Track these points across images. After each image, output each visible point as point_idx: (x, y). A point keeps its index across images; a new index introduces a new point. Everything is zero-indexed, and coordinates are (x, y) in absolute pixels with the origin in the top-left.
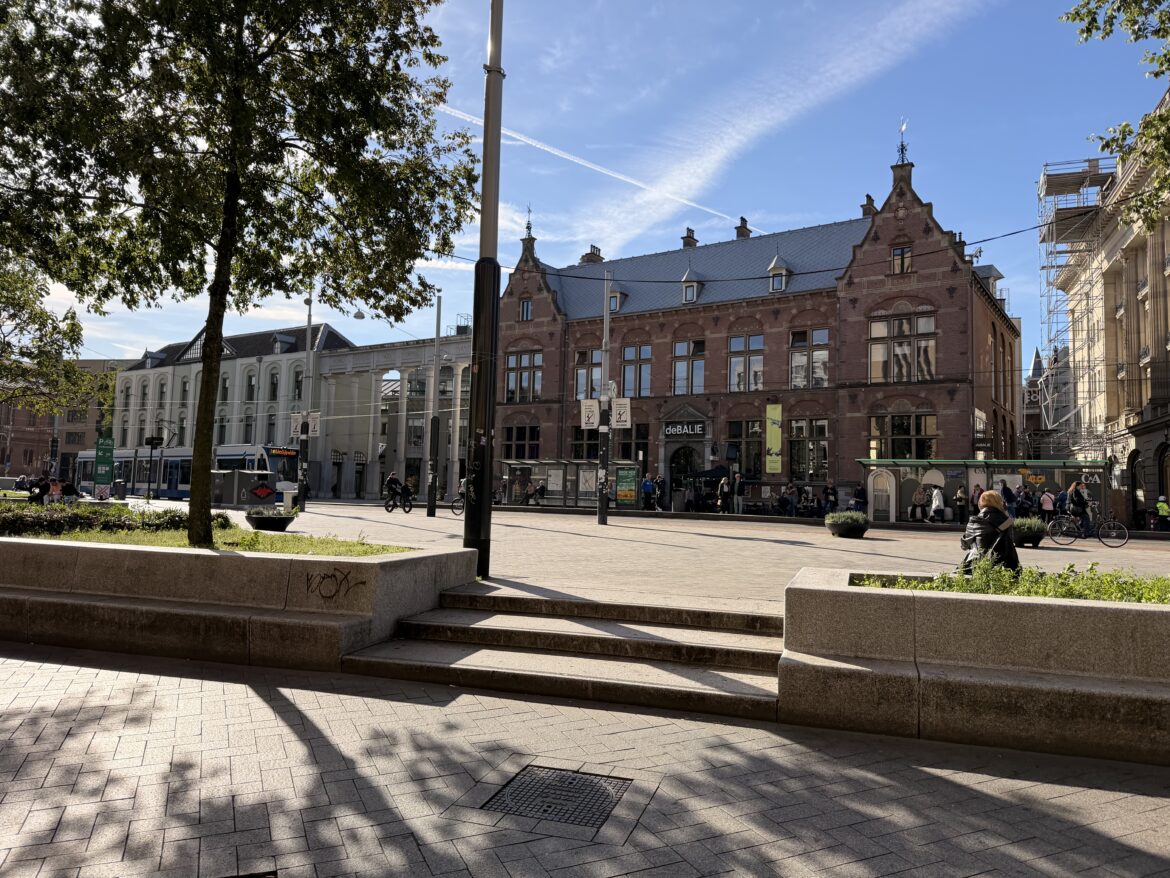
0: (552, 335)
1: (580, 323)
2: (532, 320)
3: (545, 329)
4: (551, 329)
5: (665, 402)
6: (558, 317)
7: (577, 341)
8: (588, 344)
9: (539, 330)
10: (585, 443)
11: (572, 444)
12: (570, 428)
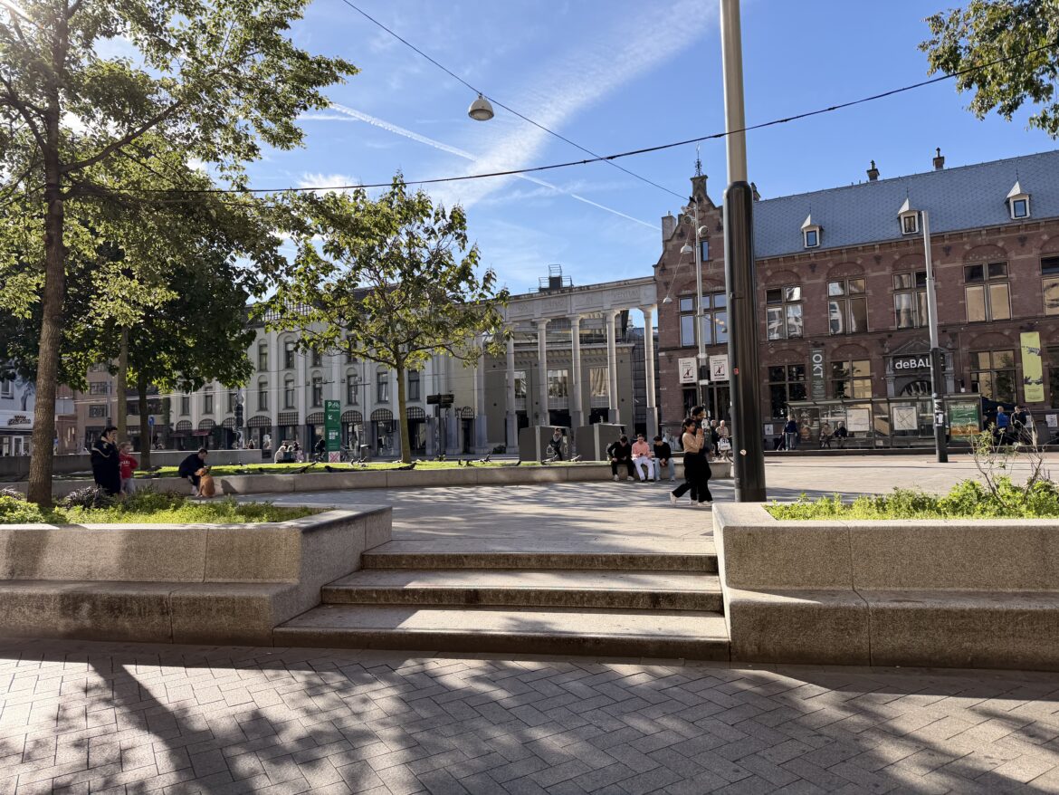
1: (775, 260)
2: (709, 261)
5: (890, 336)
7: (767, 279)
8: (782, 282)
10: (787, 383)
11: (770, 386)
12: (767, 369)
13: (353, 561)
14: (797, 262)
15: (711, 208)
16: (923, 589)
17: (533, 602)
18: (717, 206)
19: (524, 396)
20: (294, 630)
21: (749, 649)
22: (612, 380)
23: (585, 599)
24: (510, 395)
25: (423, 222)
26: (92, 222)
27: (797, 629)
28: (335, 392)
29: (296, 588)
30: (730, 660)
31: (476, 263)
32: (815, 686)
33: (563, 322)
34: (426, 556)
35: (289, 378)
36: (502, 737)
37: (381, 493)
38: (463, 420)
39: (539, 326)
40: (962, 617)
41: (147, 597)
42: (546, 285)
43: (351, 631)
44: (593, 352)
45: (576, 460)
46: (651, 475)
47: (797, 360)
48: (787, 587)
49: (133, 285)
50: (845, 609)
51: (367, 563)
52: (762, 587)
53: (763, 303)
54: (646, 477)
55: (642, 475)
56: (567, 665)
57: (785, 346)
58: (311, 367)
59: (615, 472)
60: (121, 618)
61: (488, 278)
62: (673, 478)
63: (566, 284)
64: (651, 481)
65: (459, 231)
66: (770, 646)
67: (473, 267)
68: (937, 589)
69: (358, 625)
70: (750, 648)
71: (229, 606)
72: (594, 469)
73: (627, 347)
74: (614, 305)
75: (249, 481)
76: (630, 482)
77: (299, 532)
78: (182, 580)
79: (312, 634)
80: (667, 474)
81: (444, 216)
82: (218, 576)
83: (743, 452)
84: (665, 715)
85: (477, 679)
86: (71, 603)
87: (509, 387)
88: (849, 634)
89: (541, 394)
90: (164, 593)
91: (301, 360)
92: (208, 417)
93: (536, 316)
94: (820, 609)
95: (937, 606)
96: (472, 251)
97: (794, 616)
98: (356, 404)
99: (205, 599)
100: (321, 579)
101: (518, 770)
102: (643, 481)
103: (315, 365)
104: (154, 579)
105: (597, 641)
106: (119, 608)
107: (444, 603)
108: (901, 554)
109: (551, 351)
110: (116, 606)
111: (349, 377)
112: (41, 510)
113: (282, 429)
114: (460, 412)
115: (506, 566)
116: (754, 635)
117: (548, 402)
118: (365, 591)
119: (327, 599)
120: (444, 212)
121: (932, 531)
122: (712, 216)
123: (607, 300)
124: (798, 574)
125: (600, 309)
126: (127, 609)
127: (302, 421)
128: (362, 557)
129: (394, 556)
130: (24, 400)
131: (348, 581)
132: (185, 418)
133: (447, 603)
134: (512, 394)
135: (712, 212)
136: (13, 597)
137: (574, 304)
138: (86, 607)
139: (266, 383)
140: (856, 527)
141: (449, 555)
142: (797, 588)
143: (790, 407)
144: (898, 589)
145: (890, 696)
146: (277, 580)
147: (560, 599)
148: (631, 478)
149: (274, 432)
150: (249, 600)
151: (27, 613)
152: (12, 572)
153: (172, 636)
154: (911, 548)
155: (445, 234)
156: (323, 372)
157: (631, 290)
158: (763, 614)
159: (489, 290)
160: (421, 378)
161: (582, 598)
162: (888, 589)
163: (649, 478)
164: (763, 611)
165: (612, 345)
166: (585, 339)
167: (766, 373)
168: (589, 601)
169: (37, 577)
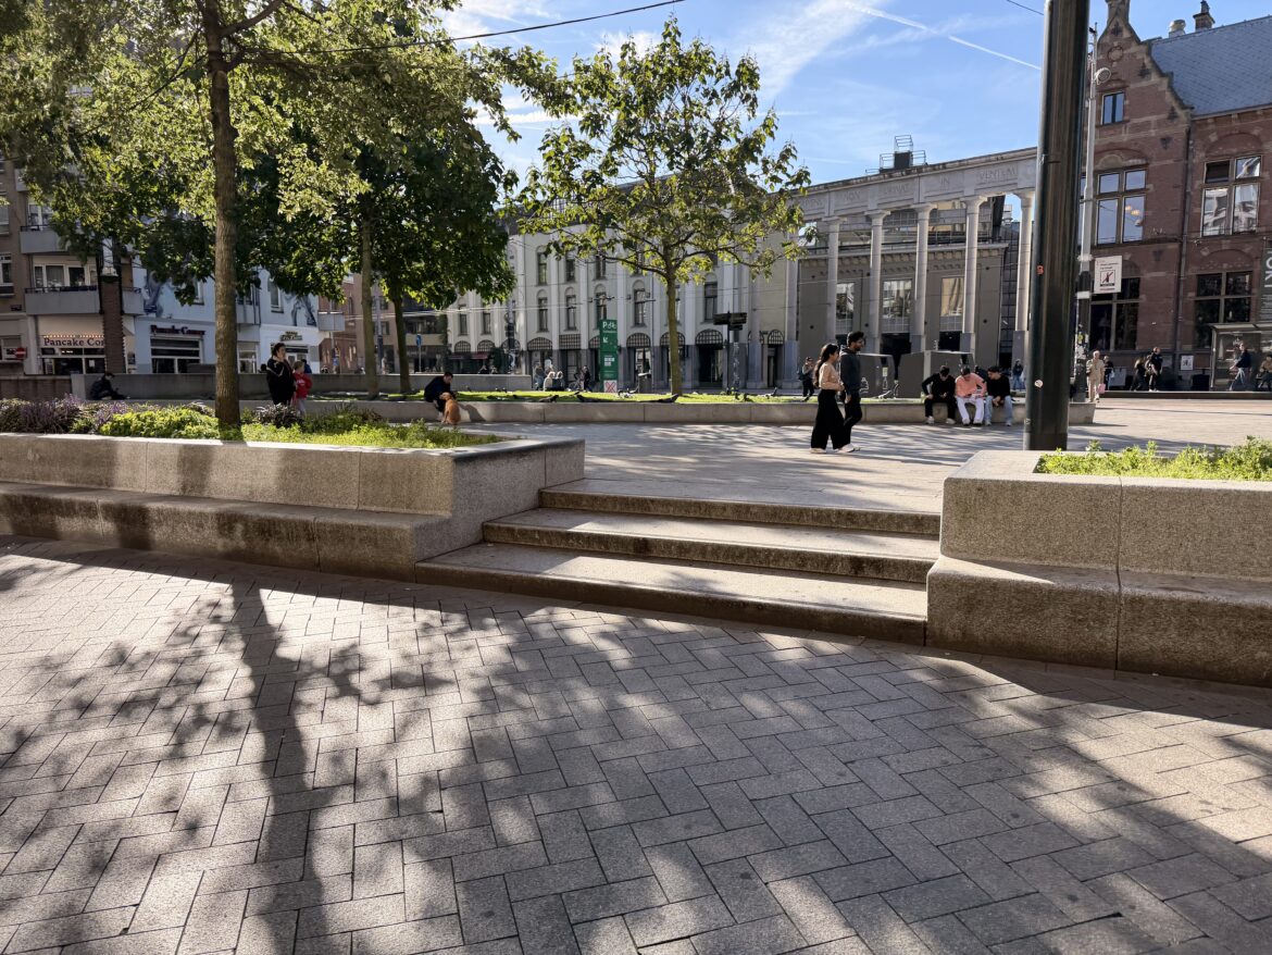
0: (1166, 140)
1: (1222, 118)
2: (1124, 122)
3: (1153, 133)
4: (1167, 132)
6: (1179, 112)
7: (1210, 148)
8: (1234, 150)
9: (1142, 134)
10: (1223, 297)
11: (1196, 301)
12: (1195, 279)
13: (527, 497)
14: (1261, 120)
15: (1134, 43)
16: (1221, 576)
17: (709, 558)
18: (1142, 39)
19: (851, 315)
20: (436, 566)
21: (951, 634)
22: (968, 294)
23: (771, 558)
24: (829, 315)
25: (704, 81)
26: (277, 98)
27: (1017, 613)
28: (620, 312)
29: (448, 522)
30: (925, 645)
31: (771, 134)
32: (1017, 687)
33: (906, 215)
34: (608, 497)
35: (570, 293)
36: (590, 700)
37: (633, 428)
38: (770, 346)
39: (874, 222)
40: (1261, 617)
41: (293, 521)
42: (889, 164)
43: (493, 572)
44: (949, 256)
45: (885, 397)
46: (978, 418)
47: (1240, 264)
48: (1023, 561)
49: (321, 171)
50: (1086, 593)
51: (545, 501)
52: (988, 558)
53: (1201, 182)
54: (972, 420)
55: (965, 417)
56: (718, 630)
57: (1226, 245)
58: (594, 280)
59: (929, 413)
60: (272, 541)
61: (786, 155)
62: (1009, 423)
63: (917, 162)
64: (978, 425)
65: (748, 91)
66: (978, 633)
67: (768, 139)
68: (1243, 578)
69: (505, 567)
70: (951, 632)
71: (371, 537)
72: (901, 409)
73: (998, 249)
74: (979, 190)
75: (497, 408)
76: (949, 426)
77: (450, 460)
78: (337, 506)
79: (454, 572)
80: (1001, 416)
81: (728, 73)
82: (372, 504)
83: (1039, 384)
84: (797, 698)
85: (605, 635)
86: (226, 522)
87: (829, 304)
88: (1088, 626)
89: (871, 312)
90: (309, 517)
91: (583, 272)
92: (486, 337)
93: (870, 208)
94: (1050, 591)
95: (1223, 600)
96: (767, 118)
97: (1013, 597)
98: (643, 325)
99: (347, 527)
100: (482, 515)
101: (584, 738)
102: (966, 426)
103: (599, 277)
104: (310, 503)
105: (759, 607)
106: (269, 531)
107: (611, 550)
108: (1195, 526)
109: (891, 255)
110: (266, 529)
111: (636, 292)
112: (221, 426)
113: (564, 353)
114: (766, 336)
115: (697, 515)
116: (957, 616)
117: (880, 322)
118: (526, 531)
119: (488, 535)
120: (727, 66)
121: (1249, 498)
122: (1133, 55)
123: (969, 182)
124: (1040, 545)
125: (960, 195)
126: (276, 532)
127: (584, 345)
128: (540, 494)
129: (574, 495)
130: (294, 314)
131: (516, 519)
132: (463, 338)
133: (614, 551)
134: (832, 312)
135: (1134, 48)
136: (176, 513)
137: (923, 189)
138: (239, 527)
139: (546, 299)
140: (1134, 487)
141: (633, 499)
142: (1037, 562)
143: (1217, 330)
144: (1183, 573)
145: (1115, 710)
146: (430, 512)
147: (741, 556)
148: (950, 421)
149: (555, 356)
150: (390, 531)
151: (189, 530)
152: (184, 488)
153: (319, 565)
154: (1212, 519)
155: (728, 96)
156: (607, 286)
157: (1005, 167)
158: (972, 592)
159: (784, 171)
160: (719, 293)
161: (767, 557)
162: (1167, 572)
163: (976, 421)
164: (973, 587)
165: (973, 246)
166: (933, 239)
167: (1194, 283)
168: (776, 561)
169: (206, 494)
